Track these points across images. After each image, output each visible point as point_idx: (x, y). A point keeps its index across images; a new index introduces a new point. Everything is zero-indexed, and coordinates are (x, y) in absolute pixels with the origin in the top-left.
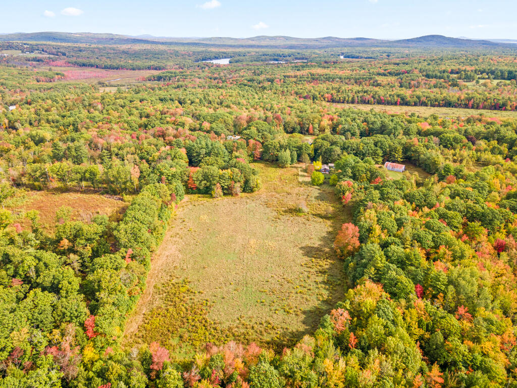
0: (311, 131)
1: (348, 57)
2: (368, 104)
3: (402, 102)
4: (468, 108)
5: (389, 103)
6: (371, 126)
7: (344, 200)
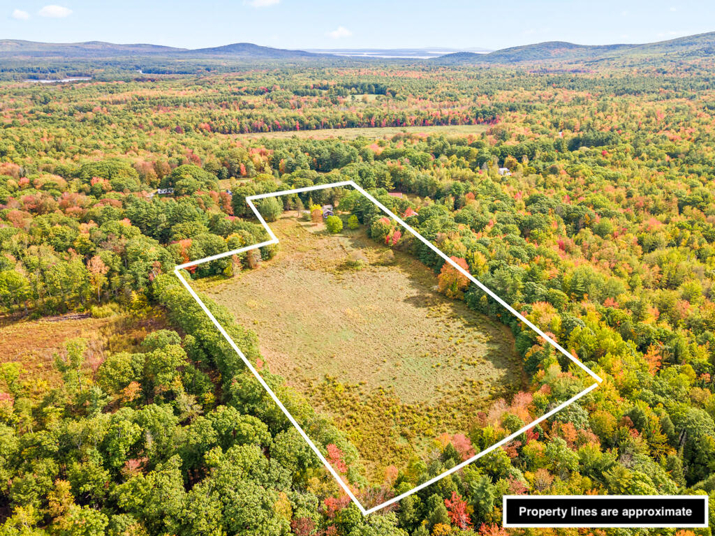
0: (244, 173)
1: (150, 72)
2: (262, 131)
3: (301, 126)
4: (372, 127)
5: (286, 129)
6: (317, 156)
7: (390, 241)
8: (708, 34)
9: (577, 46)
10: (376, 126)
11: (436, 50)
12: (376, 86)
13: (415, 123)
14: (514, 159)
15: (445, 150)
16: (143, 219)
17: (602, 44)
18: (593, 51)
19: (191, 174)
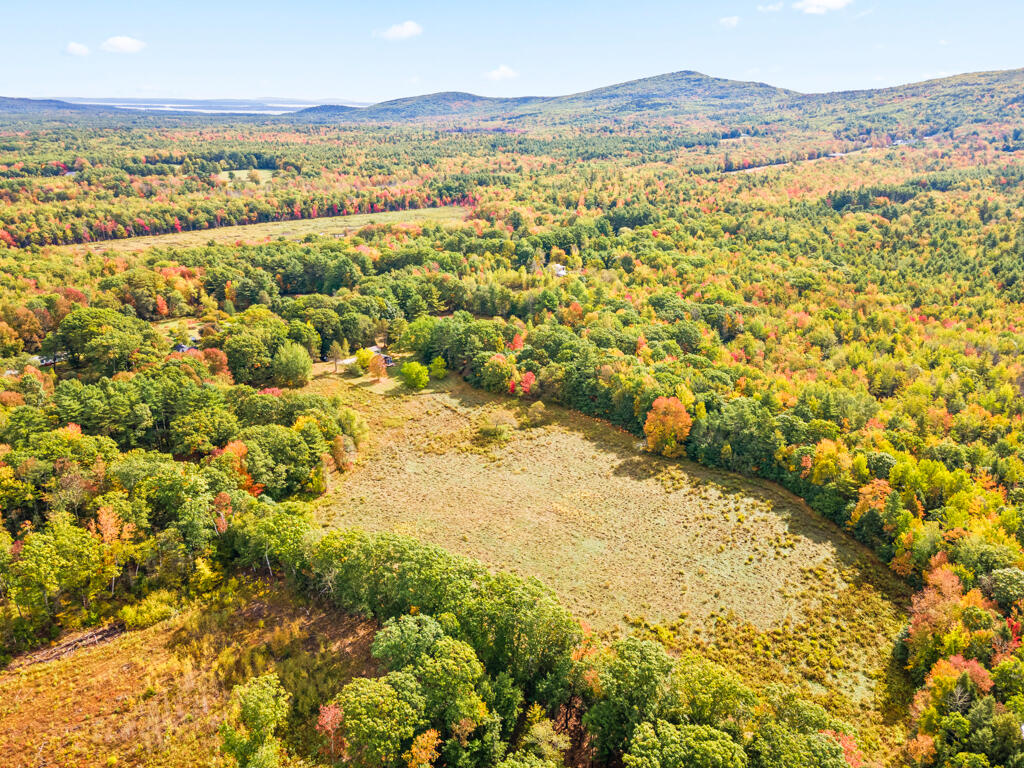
0: (166, 311)
2: (116, 238)
3: (184, 225)
4: (297, 219)
5: (156, 231)
6: (281, 270)
7: (518, 388)
8: (627, 84)
9: (481, 99)
10: (303, 217)
11: (283, 102)
12: (258, 156)
13: (359, 209)
14: (562, 251)
15: (463, 245)
16: (102, 419)
17: (510, 96)
18: (502, 105)
19: (109, 324)
